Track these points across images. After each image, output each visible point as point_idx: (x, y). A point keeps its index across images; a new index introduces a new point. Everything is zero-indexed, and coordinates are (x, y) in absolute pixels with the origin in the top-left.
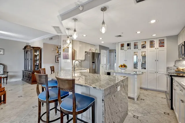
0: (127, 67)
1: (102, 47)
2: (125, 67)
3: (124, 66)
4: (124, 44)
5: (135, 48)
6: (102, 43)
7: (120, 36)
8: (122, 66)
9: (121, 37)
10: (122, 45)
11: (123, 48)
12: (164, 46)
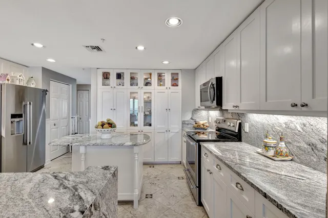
0: (115, 127)
1: (50, 74)
2: (111, 127)
3: (109, 124)
4: (109, 73)
5: (131, 85)
6: (51, 62)
7: (98, 48)
8: (103, 125)
9: (100, 52)
10: (106, 76)
11: (107, 82)
12: (177, 86)
